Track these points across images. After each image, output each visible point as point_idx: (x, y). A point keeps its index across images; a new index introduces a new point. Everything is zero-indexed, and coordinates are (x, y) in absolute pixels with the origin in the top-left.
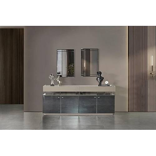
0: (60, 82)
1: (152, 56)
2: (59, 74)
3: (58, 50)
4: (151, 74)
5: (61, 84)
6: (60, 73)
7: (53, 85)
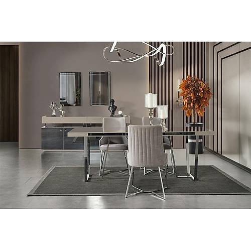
0: (63, 112)
1: (179, 80)
2: (64, 101)
3: (61, 74)
4: (177, 101)
5: (65, 115)
6: (65, 99)
7: (54, 116)
